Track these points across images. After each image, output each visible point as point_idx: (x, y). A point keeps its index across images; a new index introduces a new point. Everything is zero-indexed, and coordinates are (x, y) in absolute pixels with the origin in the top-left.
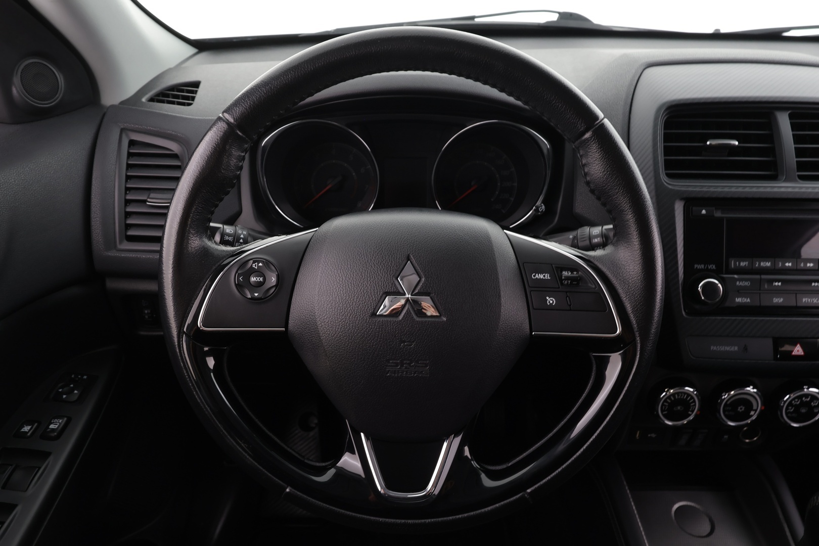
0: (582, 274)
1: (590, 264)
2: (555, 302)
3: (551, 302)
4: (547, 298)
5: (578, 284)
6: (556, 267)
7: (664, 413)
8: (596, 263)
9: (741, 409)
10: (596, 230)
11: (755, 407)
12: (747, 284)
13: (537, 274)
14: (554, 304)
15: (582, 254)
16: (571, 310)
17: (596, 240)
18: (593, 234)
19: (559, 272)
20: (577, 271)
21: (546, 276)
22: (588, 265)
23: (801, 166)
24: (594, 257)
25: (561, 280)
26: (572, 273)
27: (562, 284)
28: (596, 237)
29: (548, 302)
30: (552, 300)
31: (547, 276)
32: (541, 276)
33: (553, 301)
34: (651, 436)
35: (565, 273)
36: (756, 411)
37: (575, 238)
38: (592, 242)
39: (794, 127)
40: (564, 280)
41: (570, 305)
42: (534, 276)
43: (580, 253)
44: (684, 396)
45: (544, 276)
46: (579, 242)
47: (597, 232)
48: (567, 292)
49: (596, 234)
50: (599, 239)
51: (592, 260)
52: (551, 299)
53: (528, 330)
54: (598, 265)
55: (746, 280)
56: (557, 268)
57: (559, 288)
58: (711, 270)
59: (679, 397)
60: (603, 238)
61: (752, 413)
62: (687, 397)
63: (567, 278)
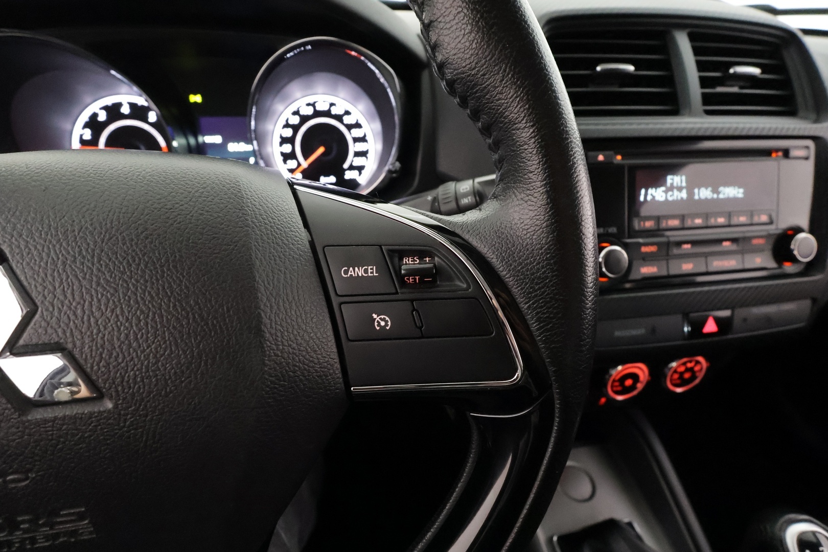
0: (439, 260)
1: (457, 239)
2: (389, 323)
3: (383, 323)
4: (375, 316)
5: (434, 281)
6: (389, 251)
8: (466, 237)
9: (629, 382)
10: (465, 186)
12: (653, 249)
13: (351, 269)
14: (388, 328)
15: (439, 220)
16: (422, 337)
17: (465, 201)
18: (462, 191)
19: (396, 260)
20: (431, 256)
21: (370, 271)
22: (453, 242)
23: (707, 99)
24: (462, 225)
25: (401, 278)
26: (421, 258)
27: (403, 283)
28: (465, 195)
29: (376, 324)
30: (383, 320)
31: (372, 271)
32: (360, 272)
33: (386, 322)
35: (409, 263)
37: (435, 200)
38: (460, 203)
39: (697, 51)
40: (405, 275)
41: (420, 328)
42: (346, 272)
43: (435, 219)
45: (366, 271)
46: (441, 204)
47: (467, 188)
48: (412, 301)
49: (465, 191)
50: (469, 198)
51: (458, 231)
52: (382, 317)
53: (341, 385)
54: (470, 240)
55: (652, 244)
56: (391, 252)
57: (397, 293)
58: (612, 235)
60: (475, 197)
63: (412, 272)
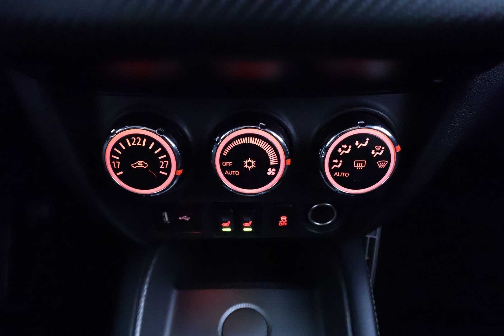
7: (118, 174)
9: (249, 164)
11: (273, 161)
34: (183, 220)
36: (277, 167)
44: (142, 142)
59: (133, 144)
61: (271, 172)
62: (148, 144)
